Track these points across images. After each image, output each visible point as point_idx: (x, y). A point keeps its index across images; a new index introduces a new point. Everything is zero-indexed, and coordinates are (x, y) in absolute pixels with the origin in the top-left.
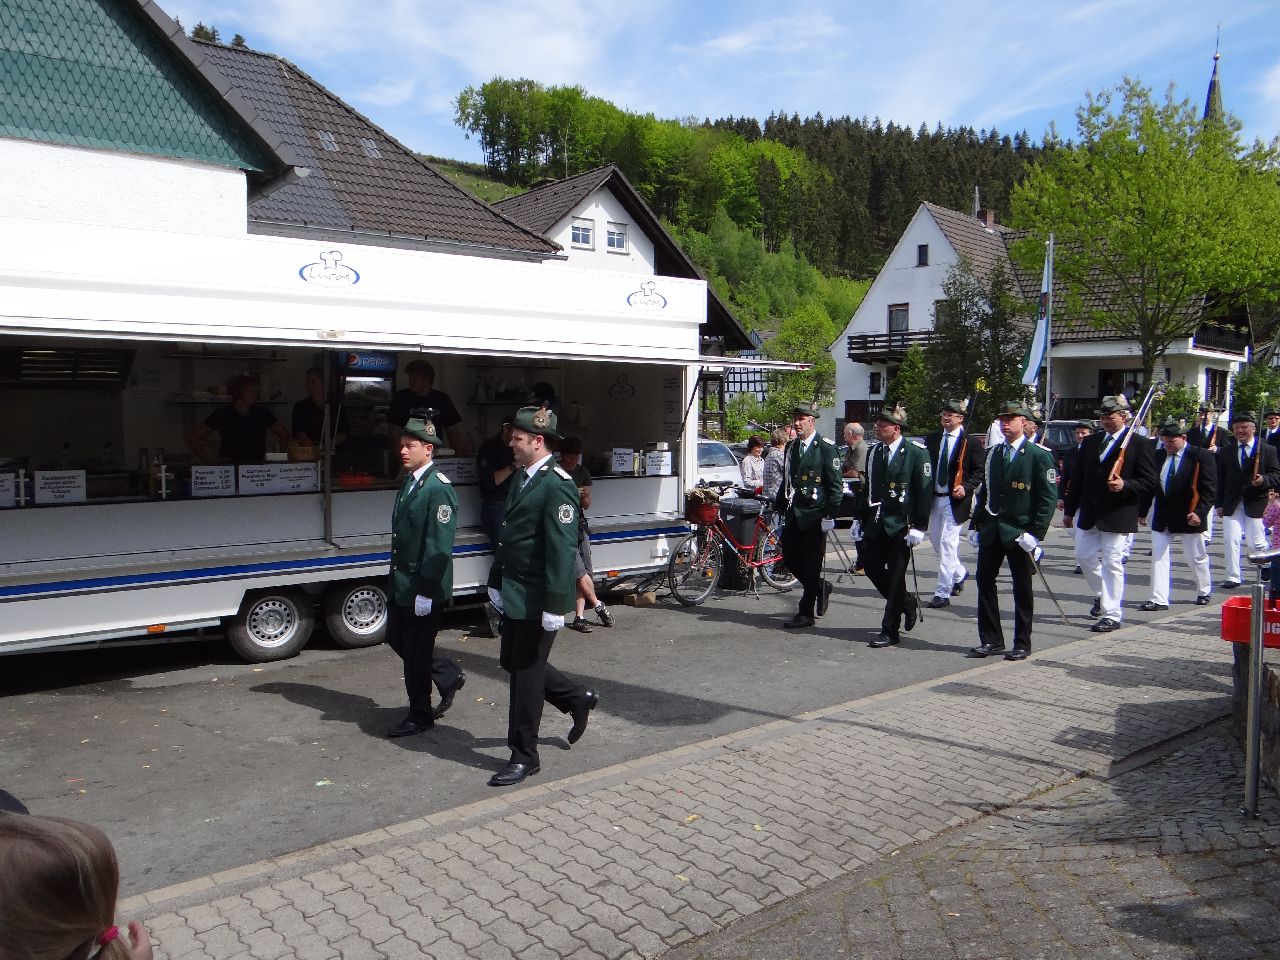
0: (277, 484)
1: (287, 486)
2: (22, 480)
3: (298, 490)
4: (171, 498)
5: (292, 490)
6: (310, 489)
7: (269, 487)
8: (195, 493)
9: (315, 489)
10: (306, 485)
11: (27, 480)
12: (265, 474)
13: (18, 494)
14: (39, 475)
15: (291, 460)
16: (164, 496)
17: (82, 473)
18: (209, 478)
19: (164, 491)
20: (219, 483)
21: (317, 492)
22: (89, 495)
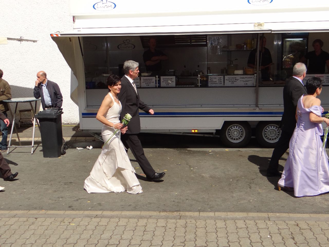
0: (239, 83)
1: (242, 84)
2: (157, 79)
3: (246, 85)
4: (201, 86)
5: (245, 85)
6: (251, 86)
7: (236, 84)
8: (209, 85)
9: (253, 85)
10: (250, 84)
11: (159, 79)
12: (234, 79)
13: (156, 84)
14: (162, 77)
15: (245, 74)
16: (199, 86)
17: (174, 77)
18: (214, 80)
19: (199, 84)
20: (218, 82)
21: (254, 87)
22: (176, 85)
